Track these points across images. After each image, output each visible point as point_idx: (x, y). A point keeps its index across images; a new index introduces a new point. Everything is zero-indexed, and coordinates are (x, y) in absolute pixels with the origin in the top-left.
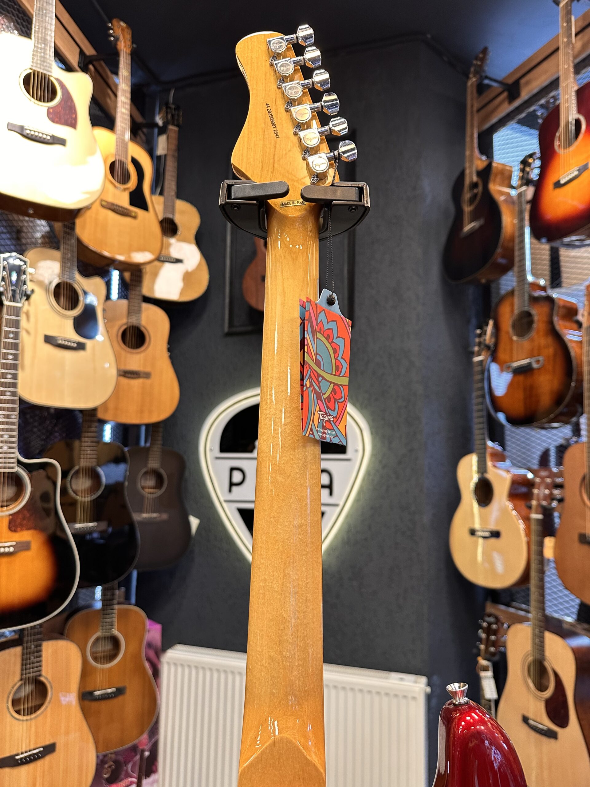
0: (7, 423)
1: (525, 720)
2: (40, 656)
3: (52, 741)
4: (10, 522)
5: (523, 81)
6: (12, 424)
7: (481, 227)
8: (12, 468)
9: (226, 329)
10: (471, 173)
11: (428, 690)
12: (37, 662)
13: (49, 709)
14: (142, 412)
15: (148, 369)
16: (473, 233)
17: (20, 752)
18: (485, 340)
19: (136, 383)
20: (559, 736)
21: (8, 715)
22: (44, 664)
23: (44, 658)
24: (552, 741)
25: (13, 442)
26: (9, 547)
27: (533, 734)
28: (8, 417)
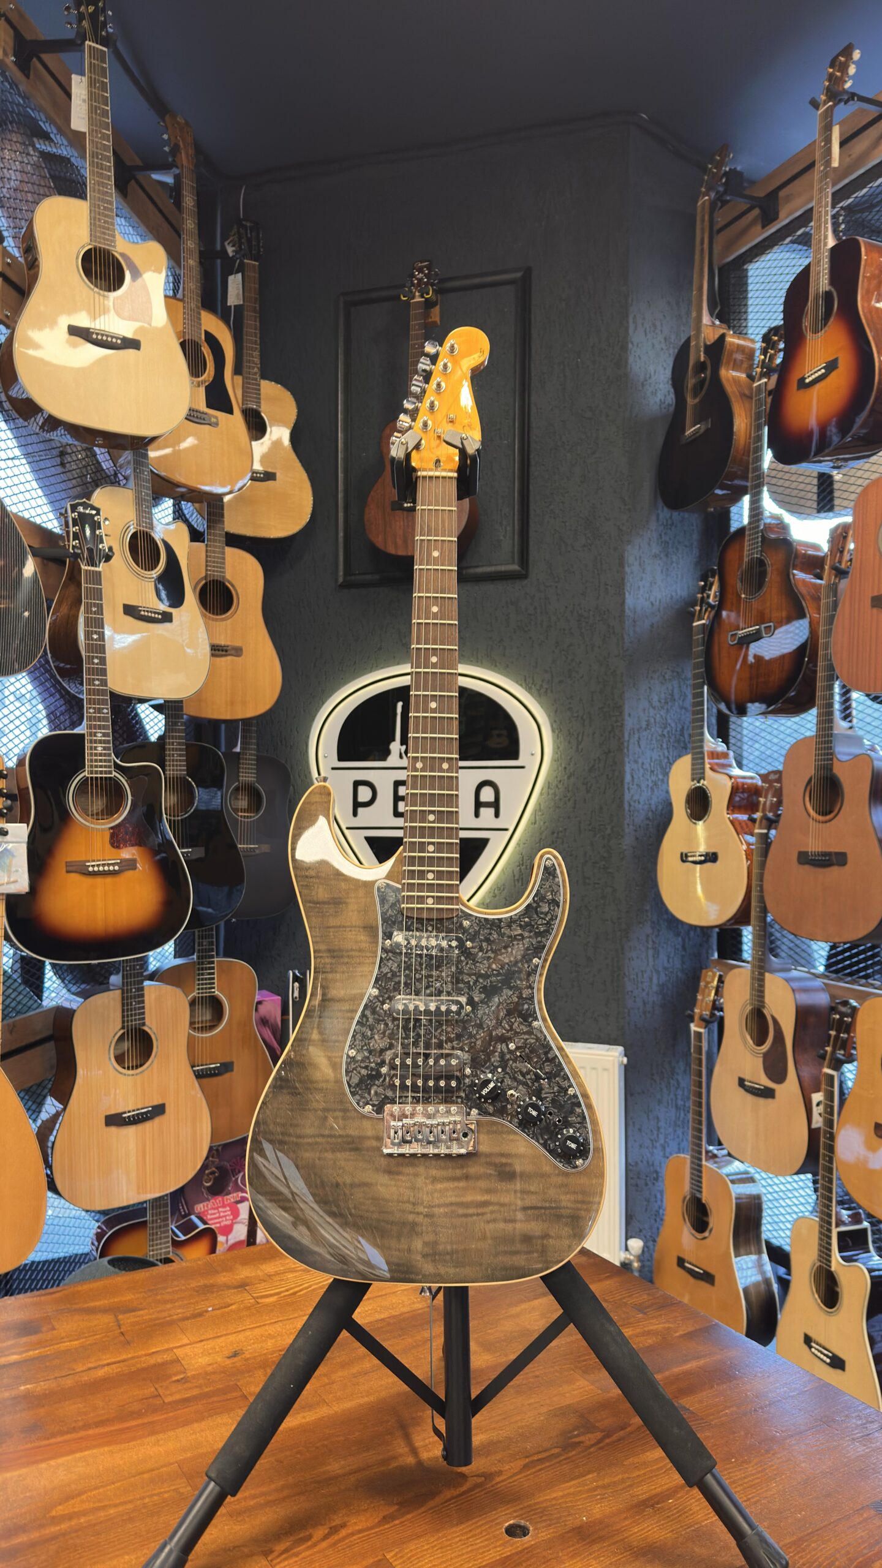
0: (99, 719)
1: (741, 1082)
2: (143, 1002)
3: (161, 1102)
4: (112, 836)
5: (782, 194)
6: (105, 719)
7: (707, 431)
8: (110, 772)
9: (341, 580)
10: (697, 345)
11: (625, 1060)
12: (139, 1008)
13: (155, 1062)
14: (233, 703)
15: (237, 644)
16: (696, 439)
17: (127, 1110)
18: (708, 596)
19: (224, 662)
20: (777, 1094)
21: (111, 1066)
22: (147, 1010)
23: (147, 1004)
24: (770, 1100)
25: (108, 742)
26: (113, 865)
27: (750, 1098)
28: (100, 711)
